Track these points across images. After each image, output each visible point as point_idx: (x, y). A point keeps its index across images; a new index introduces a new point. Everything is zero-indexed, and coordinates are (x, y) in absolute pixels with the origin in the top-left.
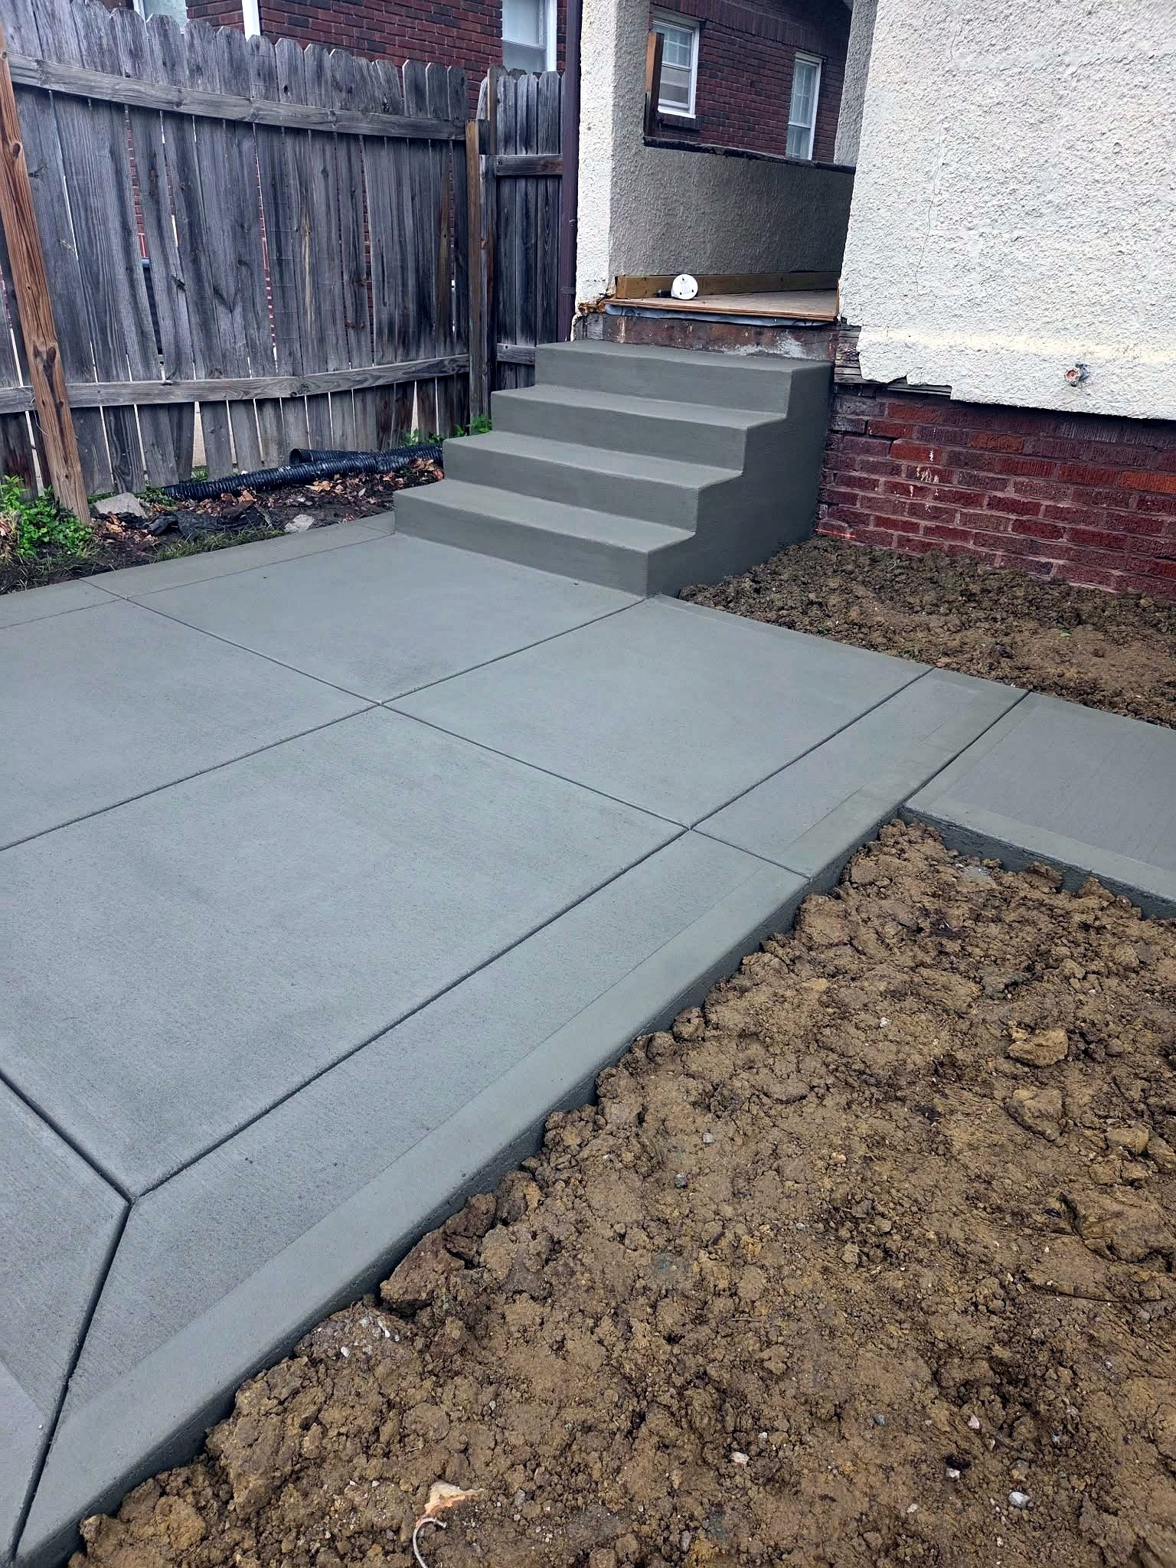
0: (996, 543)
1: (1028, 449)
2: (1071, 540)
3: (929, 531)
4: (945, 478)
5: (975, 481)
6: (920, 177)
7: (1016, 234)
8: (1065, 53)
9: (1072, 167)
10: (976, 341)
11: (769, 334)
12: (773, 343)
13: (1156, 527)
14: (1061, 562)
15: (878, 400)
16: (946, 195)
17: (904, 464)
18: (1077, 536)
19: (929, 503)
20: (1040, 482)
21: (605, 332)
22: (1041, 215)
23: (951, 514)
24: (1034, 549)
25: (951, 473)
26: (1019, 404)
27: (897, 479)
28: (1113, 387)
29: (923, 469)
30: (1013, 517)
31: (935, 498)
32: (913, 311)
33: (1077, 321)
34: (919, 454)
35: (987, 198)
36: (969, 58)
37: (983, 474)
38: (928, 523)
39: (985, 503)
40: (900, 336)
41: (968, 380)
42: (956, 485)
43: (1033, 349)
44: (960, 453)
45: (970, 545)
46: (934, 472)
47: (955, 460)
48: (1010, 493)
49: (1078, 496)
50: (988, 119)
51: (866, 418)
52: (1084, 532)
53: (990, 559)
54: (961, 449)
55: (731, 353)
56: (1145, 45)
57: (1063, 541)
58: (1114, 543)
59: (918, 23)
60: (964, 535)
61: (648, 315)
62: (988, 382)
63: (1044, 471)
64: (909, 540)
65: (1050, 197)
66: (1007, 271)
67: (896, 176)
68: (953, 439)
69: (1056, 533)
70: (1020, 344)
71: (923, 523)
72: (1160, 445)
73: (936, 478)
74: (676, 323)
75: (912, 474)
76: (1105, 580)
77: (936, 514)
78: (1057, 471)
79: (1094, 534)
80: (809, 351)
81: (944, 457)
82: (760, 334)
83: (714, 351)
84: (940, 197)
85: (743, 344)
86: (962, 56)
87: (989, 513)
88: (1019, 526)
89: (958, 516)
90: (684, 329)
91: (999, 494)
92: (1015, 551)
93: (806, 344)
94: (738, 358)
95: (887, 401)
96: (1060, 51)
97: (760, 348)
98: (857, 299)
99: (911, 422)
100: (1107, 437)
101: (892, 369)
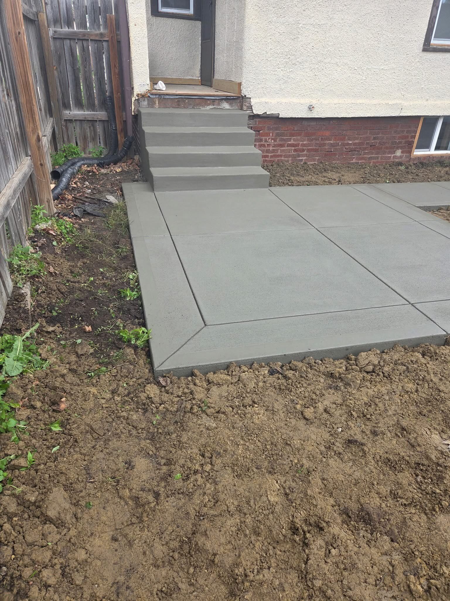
0: (289, 156)
1: (296, 129)
2: (307, 152)
3: (272, 157)
4: (275, 141)
5: (284, 140)
6: (264, 52)
7: (291, 70)
8: (299, 20)
9: (303, 51)
10: (284, 100)
11: (217, 101)
12: (219, 105)
13: (324, 145)
14: (305, 158)
15: (254, 120)
16: (272, 58)
17: (263, 138)
18: (308, 150)
19: (271, 148)
20: (299, 137)
21: (148, 104)
22: (296, 65)
23: (277, 150)
24: (299, 156)
25: (277, 138)
26: (297, 117)
27: (262, 143)
28: (318, 110)
29: (269, 139)
30: (293, 148)
31: (273, 147)
32: (265, 92)
33: (307, 93)
34: (268, 135)
35: (282, 59)
36: (275, 18)
37: (285, 138)
38: (271, 154)
39: (286, 145)
40: (263, 100)
41: (284, 111)
42: (278, 142)
43: (298, 102)
44: (278, 133)
45: (283, 158)
46: (272, 139)
47: (278, 135)
48: (292, 142)
49: (308, 140)
50: (281, 37)
51: (251, 126)
52: (310, 149)
53: (288, 161)
54: (278, 131)
55: (204, 109)
56: (317, 21)
57: (305, 152)
58: (316, 150)
59: (260, 6)
60: (281, 156)
61: (168, 97)
62: (289, 111)
63: (299, 135)
64: (266, 160)
65: (298, 60)
66: (289, 80)
67: (257, 51)
68: (277, 129)
69: (303, 150)
70: (295, 100)
71: (270, 155)
72: (324, 124)
73: (273, 141)
74: (180, 99)
75: (266, 141)
76: (314, 160)
77: (273, 151)
78: (303, 134)
79: (312, 149)
80: (232, 107)
81: (274, 134)
82: (214, 101)
83: (197, 108)
84: (270, 59)
85: (208, 105)
86: (273, 17)
87: (287, 148)
88: (295, 150)
89: (279, 150)
90: (184, 101)
91: (289, 143)
92: (294, 157)
93: (231, 104)
94: (206, 110)
95: (257, 120)
96: (298, 20)
97: (214, 106)
98: (249, 89)
99: (264, 125)
100: (313, 123)
101: (262, 110)
